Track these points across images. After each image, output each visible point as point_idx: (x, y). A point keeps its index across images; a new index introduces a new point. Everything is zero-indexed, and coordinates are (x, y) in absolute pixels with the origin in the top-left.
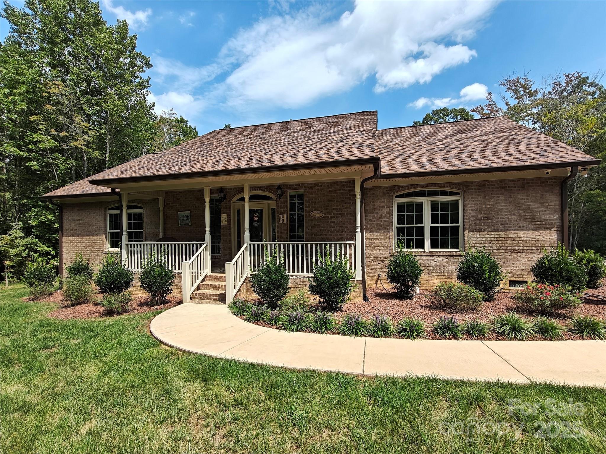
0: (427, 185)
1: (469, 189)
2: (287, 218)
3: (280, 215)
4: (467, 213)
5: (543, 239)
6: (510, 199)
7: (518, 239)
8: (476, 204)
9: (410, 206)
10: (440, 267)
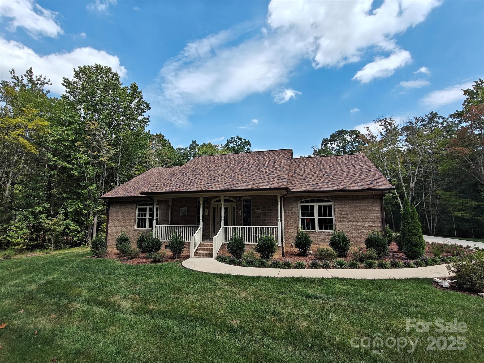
0: (316, 197)
1: (337, 200)
2: (242, 213)
3: (238, 211)
4: (336, 212)
5: (374, 226)
6: (357, 205)
7: (362, 226)
8: (340, 207)
9: (307, 207)
10: (323, 240)
